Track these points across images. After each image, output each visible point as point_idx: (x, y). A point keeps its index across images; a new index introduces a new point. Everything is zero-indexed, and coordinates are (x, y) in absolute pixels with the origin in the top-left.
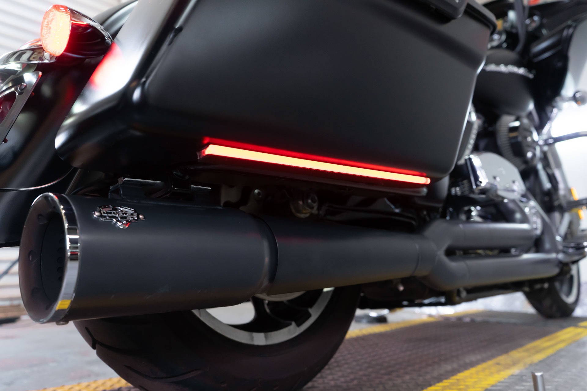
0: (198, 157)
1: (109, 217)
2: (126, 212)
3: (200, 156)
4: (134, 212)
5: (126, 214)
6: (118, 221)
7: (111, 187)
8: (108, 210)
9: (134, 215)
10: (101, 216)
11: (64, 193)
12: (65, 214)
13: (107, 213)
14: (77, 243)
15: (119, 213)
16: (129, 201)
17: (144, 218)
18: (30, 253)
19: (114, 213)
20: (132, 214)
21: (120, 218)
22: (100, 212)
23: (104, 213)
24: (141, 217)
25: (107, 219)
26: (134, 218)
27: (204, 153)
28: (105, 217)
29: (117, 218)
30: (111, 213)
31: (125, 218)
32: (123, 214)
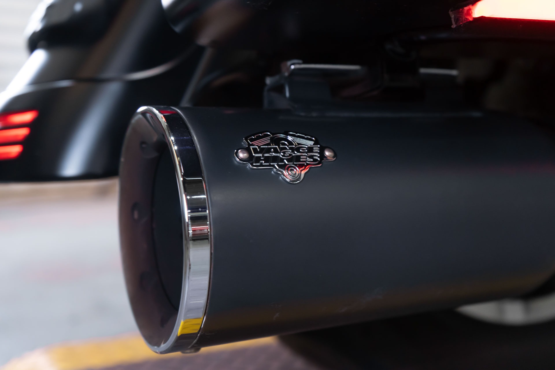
0: (453, 22)
1: (267, 159)
2: (299, 144)
3: (457, 20)
4: (314, 145)
5: (298, 150)
6: (283, 167)
7: (268, 81)
8: (261, 143)
9: (314, 151)
10: (251, 159)
11: (177, 105)
12: (179, 152)
13: (262, 151)
14: (204, 209)
15: (286, 149)
16: (303, 114)
17: (334, 157)
18: (134, 207)
19: (276, 151)
20: (310, 149)
21: (287, 160)
22: (248, 150)
23: (255, 150)
24: (327, 153)
25: (261, 165)
26: (315, 158)
27: (469, 13)
28: (258, 159)
29: (282, 160)
30: (268, 151)
31: (298, 158)
32: (293, 149)
